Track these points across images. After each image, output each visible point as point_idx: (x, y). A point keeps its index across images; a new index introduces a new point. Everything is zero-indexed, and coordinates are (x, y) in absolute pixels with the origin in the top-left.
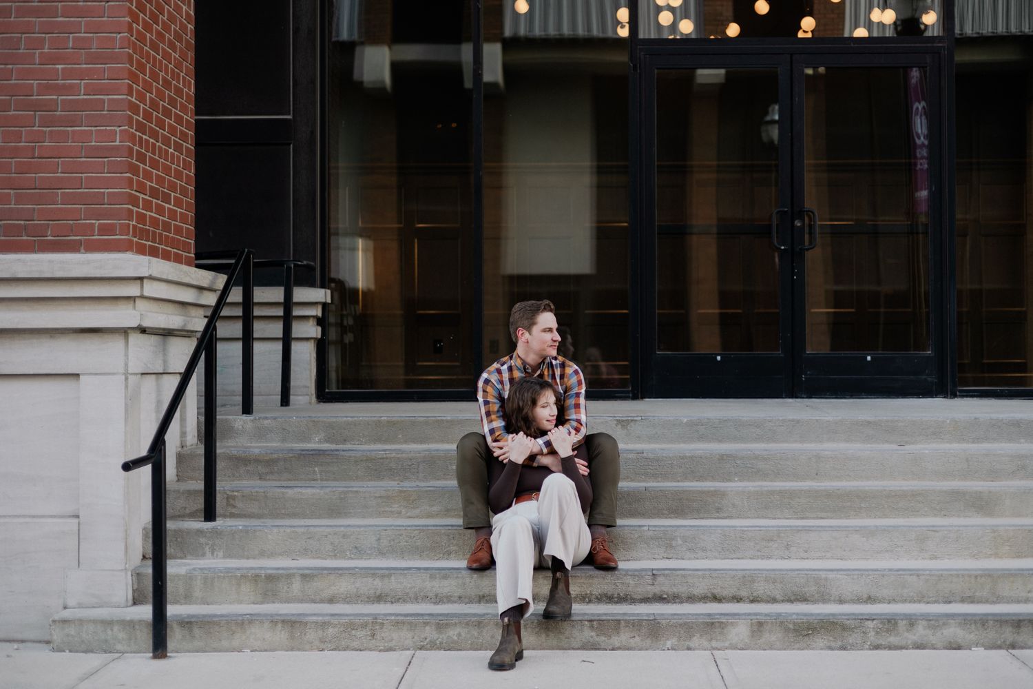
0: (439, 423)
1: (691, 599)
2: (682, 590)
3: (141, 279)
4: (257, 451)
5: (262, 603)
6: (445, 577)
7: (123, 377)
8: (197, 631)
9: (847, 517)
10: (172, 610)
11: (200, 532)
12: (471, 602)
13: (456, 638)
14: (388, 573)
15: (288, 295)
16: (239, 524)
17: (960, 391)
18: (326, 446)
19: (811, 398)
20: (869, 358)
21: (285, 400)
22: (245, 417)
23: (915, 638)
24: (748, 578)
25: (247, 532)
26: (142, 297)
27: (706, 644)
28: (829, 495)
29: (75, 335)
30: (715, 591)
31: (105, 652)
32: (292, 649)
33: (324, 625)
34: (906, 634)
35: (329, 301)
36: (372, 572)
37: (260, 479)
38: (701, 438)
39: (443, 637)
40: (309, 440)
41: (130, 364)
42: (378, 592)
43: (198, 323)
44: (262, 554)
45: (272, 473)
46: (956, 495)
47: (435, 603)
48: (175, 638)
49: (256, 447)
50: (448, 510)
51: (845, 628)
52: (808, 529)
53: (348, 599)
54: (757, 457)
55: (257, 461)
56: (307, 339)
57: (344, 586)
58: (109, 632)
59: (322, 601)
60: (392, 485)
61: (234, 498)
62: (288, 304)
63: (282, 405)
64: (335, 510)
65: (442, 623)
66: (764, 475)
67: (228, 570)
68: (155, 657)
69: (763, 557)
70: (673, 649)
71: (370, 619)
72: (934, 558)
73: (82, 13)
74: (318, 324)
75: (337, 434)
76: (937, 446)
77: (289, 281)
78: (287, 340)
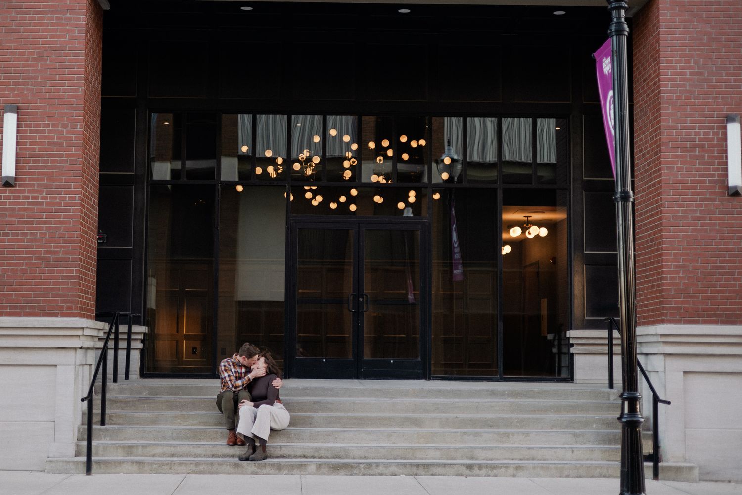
0: (197, 387)
1: (295, 457)
2: (292, 453)
3: (83, 328)
4: (121, 398)
5: (126, 457)
6: (199, 447)
7: (74, 367)
8: (102, 465)
9: (363, 427)
10: (93, 458)
11: (100, 429)
12: (209, 457)
13: (203, 470)
14: (175, 446)
15: (130, 329)
16: (116, 427)
17: (433, 377)
18: (149, 396)
19: (365, 379)
20: (392, 361)
21: (127, 377)
22: (115, 384)
23: (378, 471)
24: (318, 449)
25: (119, 429)
26: (83, 335)
27: (299, 472)
28: (356, 418)
29: (56, 350)
30: (305, 454)
31: (67, 473)
32: (139, 473)
33: (152, 464)
34: (376, 470)
35: (147, 332)
36: (171, 445)
37: (122, 409)
38: (308, 395)
39: (198, 469)
40: (141, 393)
41: (77, 361)
42: (172, 453)
43: (101, 344)
44: (125, 439)
45: (127, 407)
46: (407, 419)
47: (195, 458)
48: (94, 467)
49: (120, 397)
50: (200, 423)
51: (352, 467)
52: (344, 431)
53: (160, 456)
54: (328, 403)
55: (121, 402)
56: (137, 349)
57: (159, 450)
58: (68, 466)
59: (150, 456)
60: (178, 413)
61: (112, 416)
62: (129, 333)
63: (125, 379)
64: (154, 422)
65: (197, 464)
66: (331, 410)
67: (112, 444)
68: (87, 475)
69: (326, 442)
70: (286, 474)
71: (170, 462)
72: (394, 443)
73: (62, 223)
74: (142, 342)
75: (154, 391)
76: (405, 399)
77: (130, 323)
78: (128, 350)
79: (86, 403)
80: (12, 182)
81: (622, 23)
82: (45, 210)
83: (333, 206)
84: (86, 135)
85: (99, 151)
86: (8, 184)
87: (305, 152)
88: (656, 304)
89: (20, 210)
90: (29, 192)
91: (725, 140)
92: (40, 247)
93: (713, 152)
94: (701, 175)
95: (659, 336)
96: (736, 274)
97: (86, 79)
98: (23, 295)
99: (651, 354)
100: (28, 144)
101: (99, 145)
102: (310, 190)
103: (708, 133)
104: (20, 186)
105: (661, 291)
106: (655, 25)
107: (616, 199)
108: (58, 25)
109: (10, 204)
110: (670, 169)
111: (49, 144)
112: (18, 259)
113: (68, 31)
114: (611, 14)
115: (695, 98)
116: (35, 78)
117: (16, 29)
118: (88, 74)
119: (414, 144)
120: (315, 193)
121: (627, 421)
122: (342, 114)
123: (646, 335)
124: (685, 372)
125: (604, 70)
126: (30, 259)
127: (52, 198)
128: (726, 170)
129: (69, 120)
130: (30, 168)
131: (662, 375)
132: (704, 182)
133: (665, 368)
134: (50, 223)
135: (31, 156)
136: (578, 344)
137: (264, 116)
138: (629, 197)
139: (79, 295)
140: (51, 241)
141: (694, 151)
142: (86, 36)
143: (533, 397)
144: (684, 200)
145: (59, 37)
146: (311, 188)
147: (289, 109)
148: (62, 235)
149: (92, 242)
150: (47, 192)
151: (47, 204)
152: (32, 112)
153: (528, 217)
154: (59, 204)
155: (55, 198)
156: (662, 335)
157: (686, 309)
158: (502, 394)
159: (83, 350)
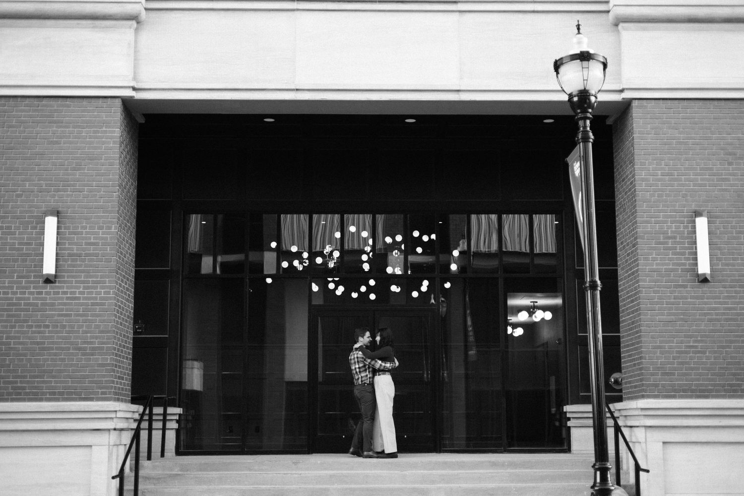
0: (224, 463)
3: (116, 411)
4: (154, 474)
7: (108, 447)
15: (165, 411)
17: (443, 450)
18: (180, 473)
21: (162, 455)
22: (148, 462)
26: (116, 417)
29: (90, 432)
35: (182, 413)
37: (154, 485)
38: (325, 469)
40: (172, 470)
41: (110, 442)
43: (134, 425)
45: (159, 483)
54: (344, 476)
55: (153, 478)
56: (172, 429)
61: (145, 492)
62: (165, 414)
63: (161, 457)
66: (346, 483)
73: (98, 316)
74: (177, 423)
75: (184, 468)
76: (414, 471)
77: (165, 404)
78: (164, 429)
79: (118, 479)
80: (52, 279)
81: (588, 131)
82: (82, 304)
83: (355, 295)
84: (120, 236)
85: (134, 250)
86: (48, 280)
87: (327, 247)
88: (637, 381)
89: (60, 304)
90: (68, 288)
91: (695, 232)
92: (76, 338)
93: (684, 243)
94: (674, 264)
95: (640, 410)
96: (708, 353)
97: (120, 185)
98: (61, 382)
99: (635, 427)
100: (67, 245)
101: (134, 244)
102: (333, 281)
103: (679, 227)
104: (59, 282)
105: (641, 369)
106: (630, 132)
107: (587, 287)
108: (96, 137)
109: (50, 299)
110: (646, 259)
111: (87, 244)
112: (57, 349)
113: (104, 143)
114: (577, 123)
115: (667, 195)
116: (74, 185)
117: (57, 142)
118: (123, 180)
119: (425, 238)
120: (337, 284)
121: (599, 489)
122: (359, 213)
123: (630, 409)
124: (664, 443)
125: (576, 173)
126: (69, 349)
127: (89, 293)
128: (696, 259)
129: (104, 223)
130: (69, 266)
131: (643, 445)
132: (677, 270)
133: (646, 439)
134: (87, 315)
135: (70, 255)
136: (573, 418)
137: (289, 215)
138: (596, 286)
139: (114, 381)
140: (86, 332)
141: (667, 243)
142: (121, 146)
143: (531, 467)
144: (659, 287)
145: (95, 148)
146: (333, 279)
147: (311, 209)
148: (97, 327)
149: (127, 332)
150: (85, 288)
151: (85, 298)
152: (71, 216)
153: (534, 302)
154: (96, 298)
155: (91, 293)
156: (642, 409)
157: (663, 386)
158: (503, 465)
159: (118, 431)
